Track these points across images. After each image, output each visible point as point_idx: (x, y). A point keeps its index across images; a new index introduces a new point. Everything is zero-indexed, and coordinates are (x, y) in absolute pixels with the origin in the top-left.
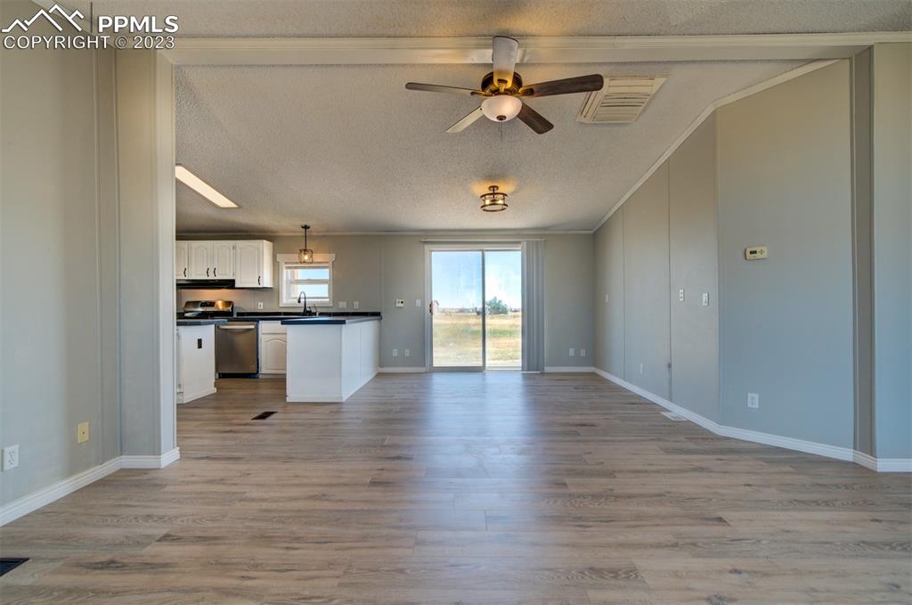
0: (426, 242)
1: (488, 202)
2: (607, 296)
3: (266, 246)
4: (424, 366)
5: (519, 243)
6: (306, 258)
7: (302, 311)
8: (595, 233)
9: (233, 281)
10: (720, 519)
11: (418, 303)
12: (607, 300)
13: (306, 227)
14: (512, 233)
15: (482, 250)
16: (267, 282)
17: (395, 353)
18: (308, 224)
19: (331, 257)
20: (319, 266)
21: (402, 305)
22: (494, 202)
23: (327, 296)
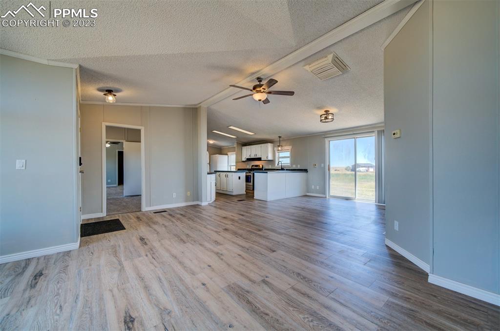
0: (326, 137)
1: (323, 118)
3: (270, 146)
4: (325, 194)
5: (373, 132)
6: (280, 148)
7: (280, 168)
9: (261, 158)
11: (322, 165)
13: (280, 137)
15: (354, 138)
16: (270, 158)
17: (313, 187)
18: (280, 136)
19: (289, 148)
20: (286, 151)
21: (315, 166)
22: (326, 118)
23: (289, 162)
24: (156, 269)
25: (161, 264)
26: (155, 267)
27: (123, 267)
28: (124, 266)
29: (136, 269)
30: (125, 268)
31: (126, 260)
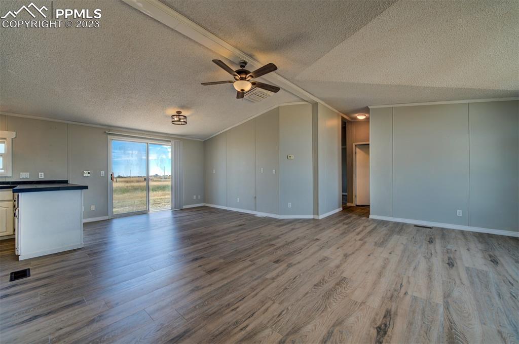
1: (176, 119)
2: (214, 171)
4: (108, 215)
5: (170, 141)
8: (205, 141)
10: (317, 239)
11: (102, 173)
12: (214, 172)
14: (165, 135)
21: (89, 175)
22: (179, 120)
24: (410, 275)
25: (401, 277)
26: (409, 277)
27: (445, 298)
28: (442, 298)
29: (430, 287)
30: (442, 294)
31: (437, 305)
